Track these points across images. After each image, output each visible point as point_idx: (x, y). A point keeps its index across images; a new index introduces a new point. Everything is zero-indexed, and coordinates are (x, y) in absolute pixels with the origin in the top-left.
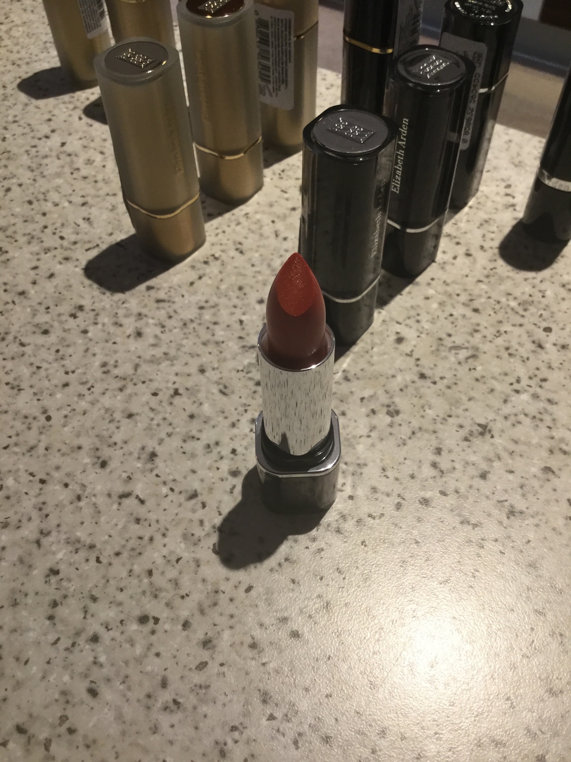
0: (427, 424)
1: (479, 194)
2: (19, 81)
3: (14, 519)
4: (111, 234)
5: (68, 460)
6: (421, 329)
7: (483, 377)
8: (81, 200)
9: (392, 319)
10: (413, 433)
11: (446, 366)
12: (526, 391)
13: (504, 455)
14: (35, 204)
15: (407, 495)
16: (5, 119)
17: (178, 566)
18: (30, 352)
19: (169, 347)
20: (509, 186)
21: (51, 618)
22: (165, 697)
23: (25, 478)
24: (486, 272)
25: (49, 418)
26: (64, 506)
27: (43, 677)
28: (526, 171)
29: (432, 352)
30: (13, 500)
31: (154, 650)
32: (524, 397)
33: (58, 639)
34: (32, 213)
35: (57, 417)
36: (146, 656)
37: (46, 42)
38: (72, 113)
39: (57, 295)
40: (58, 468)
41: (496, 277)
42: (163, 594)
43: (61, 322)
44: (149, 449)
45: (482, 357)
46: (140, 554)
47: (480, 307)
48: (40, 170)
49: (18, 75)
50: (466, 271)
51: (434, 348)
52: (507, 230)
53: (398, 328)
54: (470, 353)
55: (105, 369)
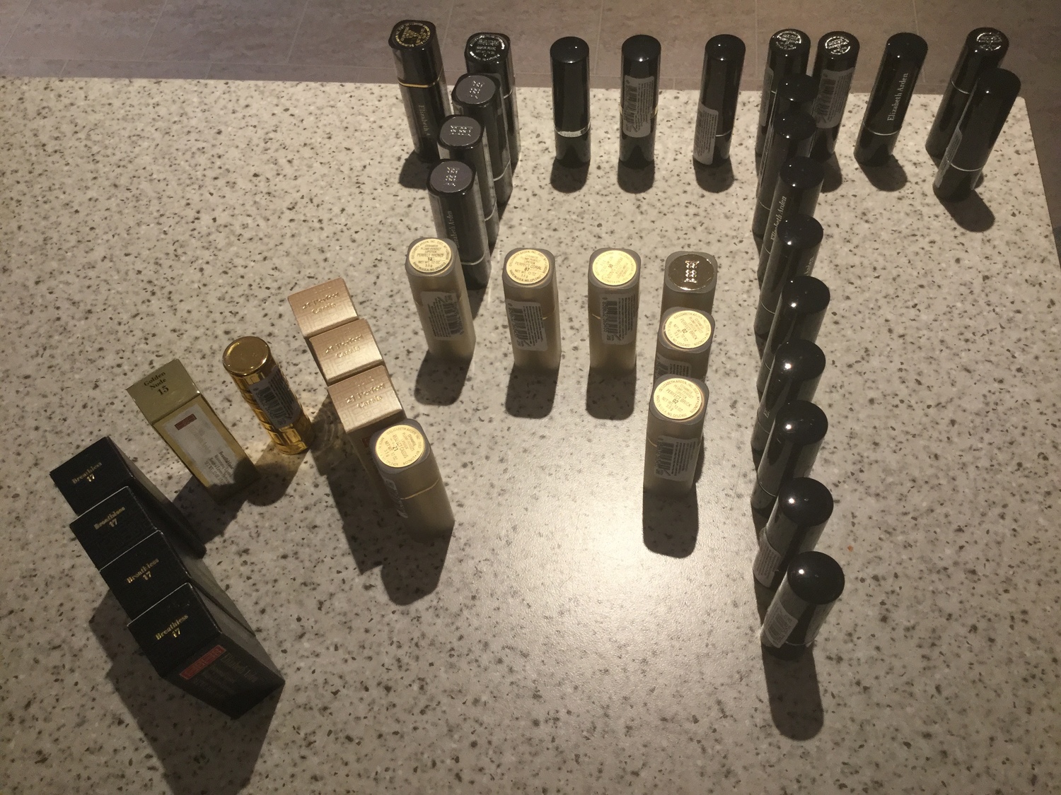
41: (557, 203)
45: (571, 257)
47: (556, 227)
52: (550, 168)
54: (563, 258)
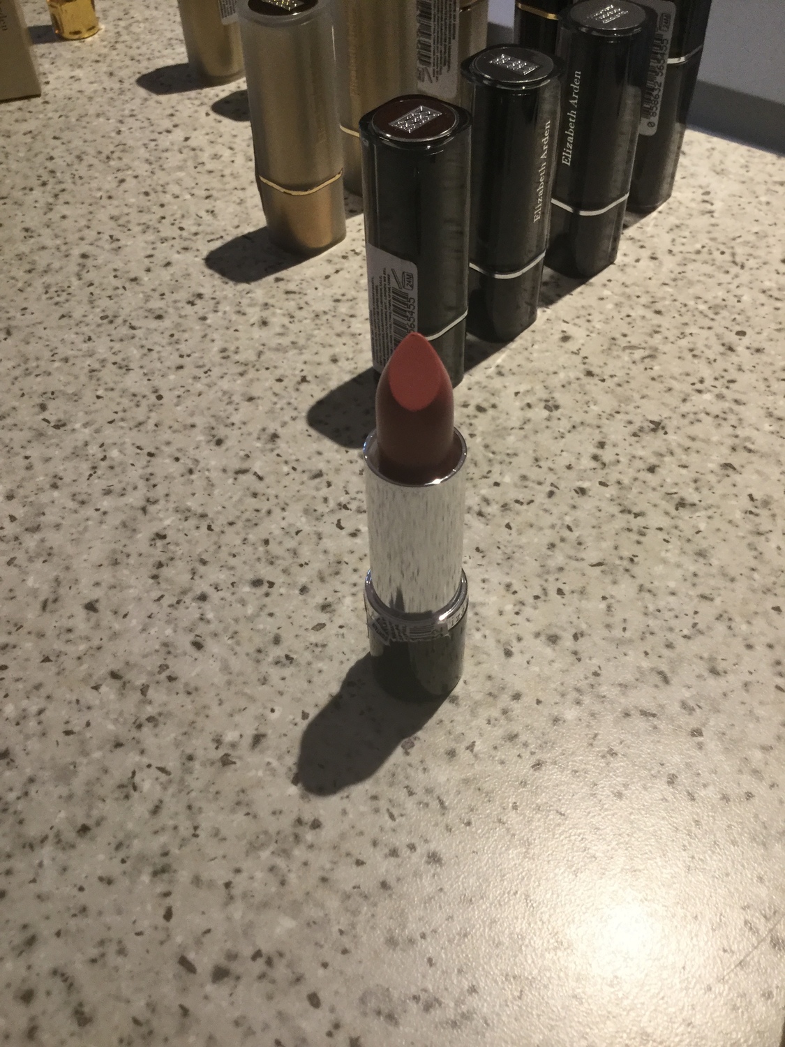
0: (590, 419)
1: (670, 200)
2: (138, 76)
3: (117, 487)
4: (238, 227)
5: (178, 436)
6: (591, 329)
7: (660, 376)
8: (205, 194)
9: (558, 318)
10: (574, 427)
11: (618, 365)
12: (709, 391)
13: (678, 451)
14: (153, 196)
15: (562, 485)
16: (121, 113)
17: (298, 538)
18: (141, 335)
19: (298, 337)
20: (708, 193)
21: (155, 577)
22: (278, 652)
23: (131, 450)
24: (673, 276)
25: (160, 397)
26: (174, 478)
27: (144, 630)
28: (730, 179)
29: (603, 351)
30: (118, 470)
31: (267, 611)
32: (707, 397)
33: (162, 596)
34: (149, 204)
35: (168, 397)
36: (258, 615)
37: (171, 39)
38: (198, 109)
39: (173, 282)
40: (168, 443)
41: (685, 281)
42: (280, 562)
43: (177, 309)
44: (271, 430)
45: (661, 357)
46: (256, 524)
47: (663, 310)
48: (159, 163)
49: (137, 70)
50: (650, 274)
51: (605, 348)
53: (564, 327)
54: (647, 353)
55: (224, 354)
